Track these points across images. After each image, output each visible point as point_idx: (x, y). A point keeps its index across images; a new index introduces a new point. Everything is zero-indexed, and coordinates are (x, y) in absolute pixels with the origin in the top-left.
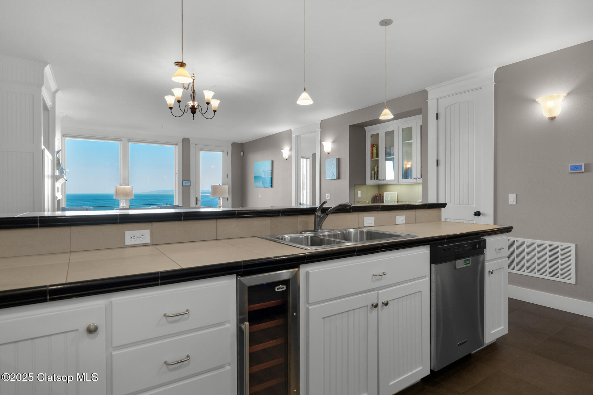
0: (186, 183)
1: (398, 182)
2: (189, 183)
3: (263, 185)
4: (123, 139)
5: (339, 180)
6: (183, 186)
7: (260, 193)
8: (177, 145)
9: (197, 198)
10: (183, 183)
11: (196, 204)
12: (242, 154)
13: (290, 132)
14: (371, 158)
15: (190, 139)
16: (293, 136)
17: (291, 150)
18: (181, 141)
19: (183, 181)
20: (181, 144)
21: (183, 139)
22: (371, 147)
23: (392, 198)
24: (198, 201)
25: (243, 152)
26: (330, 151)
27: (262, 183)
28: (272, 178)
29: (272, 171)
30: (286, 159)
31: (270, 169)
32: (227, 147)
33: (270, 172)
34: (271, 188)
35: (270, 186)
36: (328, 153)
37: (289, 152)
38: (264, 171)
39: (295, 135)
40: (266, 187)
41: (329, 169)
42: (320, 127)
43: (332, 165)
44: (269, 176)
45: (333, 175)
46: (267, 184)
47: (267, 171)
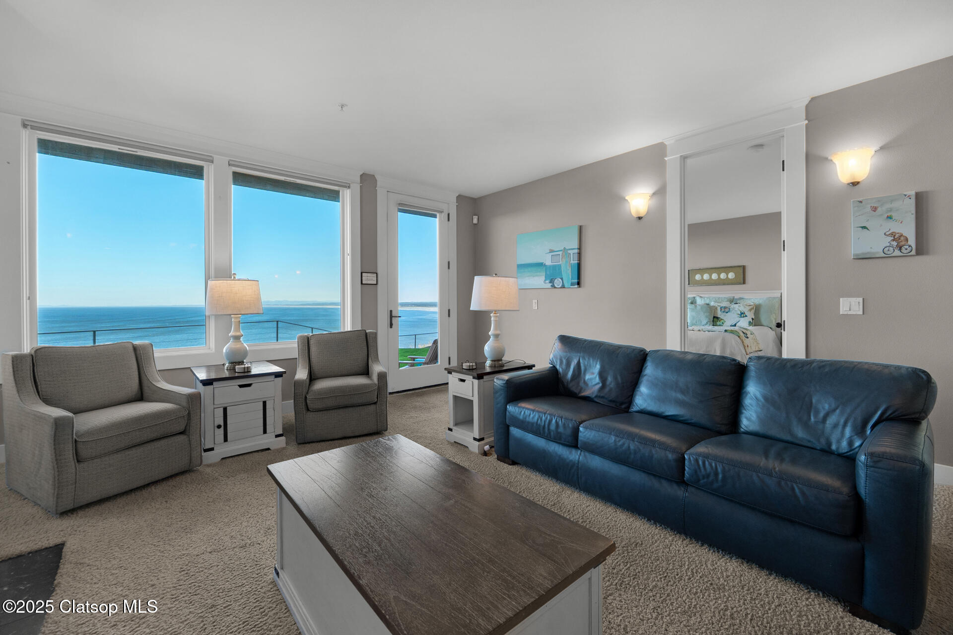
0: (369, 279)
2: (375, 279)
4: (215, 156)
5: (922, 256)
6: (362, 283)
7: (535, 301)
8: (349, 187)
9: (391, 311)
10: (363, 278)
11: (389, 326)
12: (475, 221)
13: (659, 150)
15: (377, 177)
16: (672, 159)
17: (661, 192)
18: (358, 179)
19: (362, 273)
20: (357, 187)
21: (361, 176)
24: (393, 318)
25: (477, 217)
26: (866, 176)
27: (543, 278)
28: (579, 265)
29: (580, 249)
30: (640, 218)
31: (576, 246)
32: (448, 203)
33: (576, 251)
34: (578, 287)
35: (574, 285)
36: (855, 184)
37: (650, 199)
38: (551, 251)
39: (679, 155)
40: (558, 286)
41: (867, 226)
42: (804, 117)
43: (889, 214)
44: (572, 262)
45: (895, 243)
46: (561, 281)
47: (565, 250)
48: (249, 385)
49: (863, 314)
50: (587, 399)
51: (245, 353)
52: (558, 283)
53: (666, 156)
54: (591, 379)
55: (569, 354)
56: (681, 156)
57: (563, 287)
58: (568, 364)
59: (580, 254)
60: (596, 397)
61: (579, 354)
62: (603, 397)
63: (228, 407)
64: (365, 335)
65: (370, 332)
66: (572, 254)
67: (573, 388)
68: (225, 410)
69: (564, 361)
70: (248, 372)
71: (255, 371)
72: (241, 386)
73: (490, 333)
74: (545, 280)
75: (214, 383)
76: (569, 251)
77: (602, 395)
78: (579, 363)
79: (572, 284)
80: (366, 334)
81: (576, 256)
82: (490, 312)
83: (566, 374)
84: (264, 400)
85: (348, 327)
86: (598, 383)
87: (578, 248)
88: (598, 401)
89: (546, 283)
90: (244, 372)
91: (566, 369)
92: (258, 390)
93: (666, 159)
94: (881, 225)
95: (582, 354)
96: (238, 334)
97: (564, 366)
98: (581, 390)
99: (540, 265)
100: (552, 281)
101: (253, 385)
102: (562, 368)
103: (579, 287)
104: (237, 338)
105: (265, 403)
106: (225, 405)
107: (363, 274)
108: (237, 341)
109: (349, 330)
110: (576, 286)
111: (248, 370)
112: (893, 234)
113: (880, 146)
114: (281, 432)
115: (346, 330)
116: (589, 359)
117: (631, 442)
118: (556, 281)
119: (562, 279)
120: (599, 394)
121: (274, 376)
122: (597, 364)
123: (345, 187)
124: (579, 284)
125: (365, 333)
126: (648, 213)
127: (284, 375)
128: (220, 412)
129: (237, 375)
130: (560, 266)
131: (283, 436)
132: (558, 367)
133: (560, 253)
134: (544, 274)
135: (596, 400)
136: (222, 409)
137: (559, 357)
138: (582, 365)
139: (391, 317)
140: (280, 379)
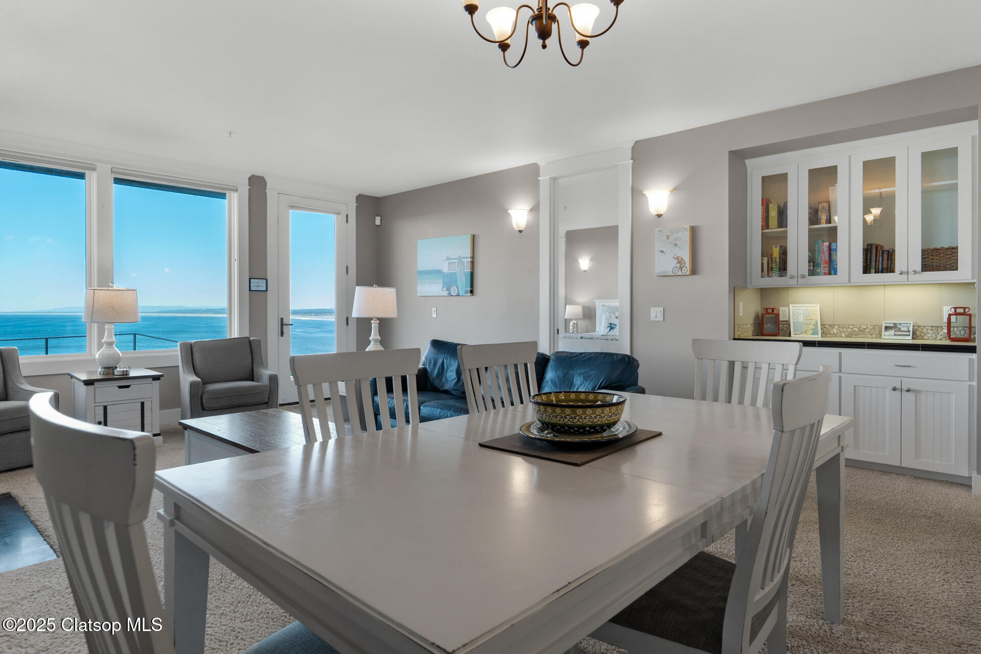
0: (259, 285)
1: (849, 282)
2: (264, 285)
3: (445, 289)
4: (97, 164)
5: (693, 276)
6: (250, 290)
7: (434, 309)
8: (236, 190)
9: (282, 319)
10: (252, 284)
11: (280, 334)
12: (378, 221)
13: (533, 171)
14: (762, 229)
15: (266, 178)
16: (544, 178)
17: (535, 209)
18: (247, 182)
20: (245, 189)
21: (250, 178)
22: (762, 204)
23: (808, 318)
24: (284, 326)
25: (379, 218)
26: (665, 211)
27: (441, 286)
28: (472, 274)
29: (473, 257)
30: (520, 231)
31: (469, 255)
32: (347, 204)
33: (469, 260)
34: (471, 295)
35: (468, 293)
36: (659, 216)
37: (528, 214)
38: (448, 259)
39: (548, 177)
40: (454, 293)
41: (664, 251)
42: (631, 157)
43: (675, 242)
44: (466, 270)
45: (678, 265)
46: (456, 288)
47: (459, 258)
48: (128, 386)
49: (664, 320)
50: (446, 392)
51: (119, 359)
52: (454, 291)
53: (539, 177)
54: (450, 376)
55: (436, 356)
56: (551, 178)
57: (458, 295)
58: (435, 364)
59: (473, 263)
60: (452, 389)
61: (443, 355)
62: (457, 390)
63: (108, 406)
64: (248, 343)
65: (253, 340)
66: (465, 263)
67: (437, 383)
68: (105, 408)
69: (432, 362)
70: (126, 375)
71: (133, 373)
72: (120, 387)
73: (370, 338)
74: (443, 288)
75: (95, 383)
76: (463, 260)
77: (456, 388)
78: (443, 363)
79: (466, 292)
80: (250, 342)
81: (469, 264)
82: (372, 319)
83: (432, 372)
84: (142, 401)
85: (235, 334)
86: (455, 379)
87: (471, 257)
88: (453, 393)
89: (443, 291)
90: (123, 375)
91: (433, 368)
92: (136, 392)
93: (539, 178)
94: (671, 251)
95: (445, 356)
96: (111, 340)
97: (432, 366)
98: (443, 386)
99: (439, 272)
100: (448, 289)
101: (131, 387)
102: (430, 368)
103: (473, 295)
104: (110, 344)
105: (143, 404)
106: (105, 404)
107: (251, 280)
108: (109, 347)
109: (236, 337)
110: (469, 294)
111: (126, 373)
112: (677, 258)
113: (674, 186)
114: (158, 432)
115: (233, 337)
116: (450, 359)
117: (449, 411)
118: (452, 289)
119: (457, 287)
120: (454, 388)
121: (151, 379)
122: (455, 362)
123: (232, 190)
124: (472, 292)
125: (248, 340)
126: (526, 227)
127: (161, 378)
128: (101, 410)
129: (116, 377)
130: (455, 274)
131: (160, 435)
132: (427, 367)
133: (456, 261)
134: (442, 281)
135: (452, 392)
136: (102, 407)
137: (429, 359)
138: (445, 364)
139: (282, 325)
140: (157, 382)
